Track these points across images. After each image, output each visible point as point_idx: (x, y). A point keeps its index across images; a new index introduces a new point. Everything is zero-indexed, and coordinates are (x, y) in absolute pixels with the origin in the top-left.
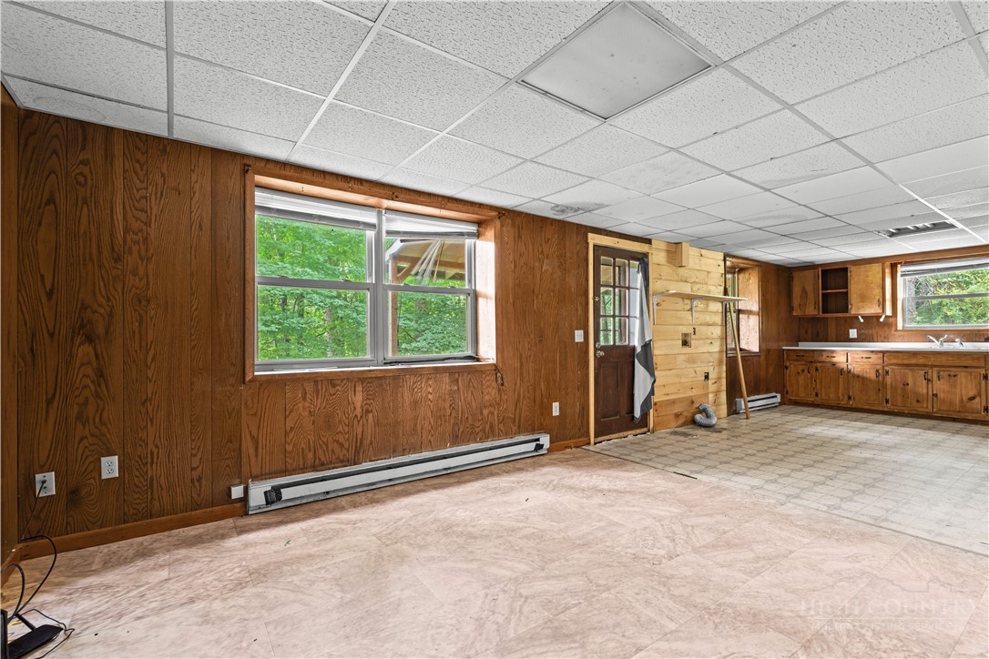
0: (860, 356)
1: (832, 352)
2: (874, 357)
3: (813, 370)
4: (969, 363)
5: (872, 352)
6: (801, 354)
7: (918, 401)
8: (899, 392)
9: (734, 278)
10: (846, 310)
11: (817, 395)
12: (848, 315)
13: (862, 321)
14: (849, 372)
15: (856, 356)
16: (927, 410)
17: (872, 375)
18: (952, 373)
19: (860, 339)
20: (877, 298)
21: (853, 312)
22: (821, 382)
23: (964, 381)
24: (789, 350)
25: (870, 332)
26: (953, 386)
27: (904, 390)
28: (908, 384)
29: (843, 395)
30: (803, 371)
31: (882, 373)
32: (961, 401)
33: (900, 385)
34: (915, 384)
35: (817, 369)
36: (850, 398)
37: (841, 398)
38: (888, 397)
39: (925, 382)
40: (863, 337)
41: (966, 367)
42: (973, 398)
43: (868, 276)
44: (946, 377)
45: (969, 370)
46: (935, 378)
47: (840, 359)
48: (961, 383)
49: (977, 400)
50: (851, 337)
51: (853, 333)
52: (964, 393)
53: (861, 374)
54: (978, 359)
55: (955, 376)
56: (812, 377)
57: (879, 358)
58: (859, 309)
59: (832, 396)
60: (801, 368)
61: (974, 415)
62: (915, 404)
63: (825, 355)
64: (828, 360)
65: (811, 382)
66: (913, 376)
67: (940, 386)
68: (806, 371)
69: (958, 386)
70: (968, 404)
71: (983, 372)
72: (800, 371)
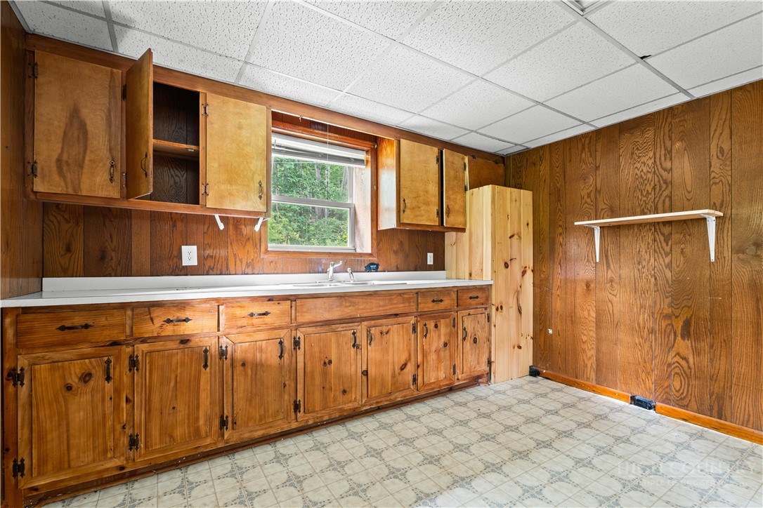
0: (246, 312)
1: (182, 305)
2: (273, 308)
3: (121, 370)
4: (400, 308)
5: (270, 299)
7: (344, 391)
8: (318, 381)
10: (194, 197)
11: (133, 442)
13: (221, 226)
14: (223, 354)
15: (239, 312)
16: (356, 405)
17: (270, 354)
18: (385, 329)
19: (205, 267)
20: (258, 178)
21: (207, 203)
22: (148, 401)
23: (396, 340)
24: (26, 310)
25: (223, 252)
26: (385, 351)
27: (325, 374)
28: (330, 362)
29: (209, 420)
30: (86, 377)
31: (288, 347)
32: (394, 376)
33: (319, 366)
34: (340, 360)
35: (133, 363)
36: (223, 423)
37: (203, 429)
38: (299, 396)
39: (352, 351)
40: (209, 263)
41: (397, 315)
42: (403, 367)
43: (240, 127)
44: (378, 336)
45: (400, 319)
46: (365, 341)
47: (201, 327)
48: (393, 343)
49: (408, 368)
50: (185, 263)
51: (190, 255)
52: (396, 359)
53: (249, 356)
54: (409, 300)
55: (387, 333)
56: (117, 391)
57: (283, 313)
58: (222, 197)
59: (179, 432)
60: (76, 369)
61: (404, 393)
62: (341, 398)
63: (159, 316)
64: (169, 330)
65: (117, 408)
66: (338, 343)
68: (99, 374)
69: (391, 350)
70: (400, 378)
71: (412, 322)
72: (74, 380)
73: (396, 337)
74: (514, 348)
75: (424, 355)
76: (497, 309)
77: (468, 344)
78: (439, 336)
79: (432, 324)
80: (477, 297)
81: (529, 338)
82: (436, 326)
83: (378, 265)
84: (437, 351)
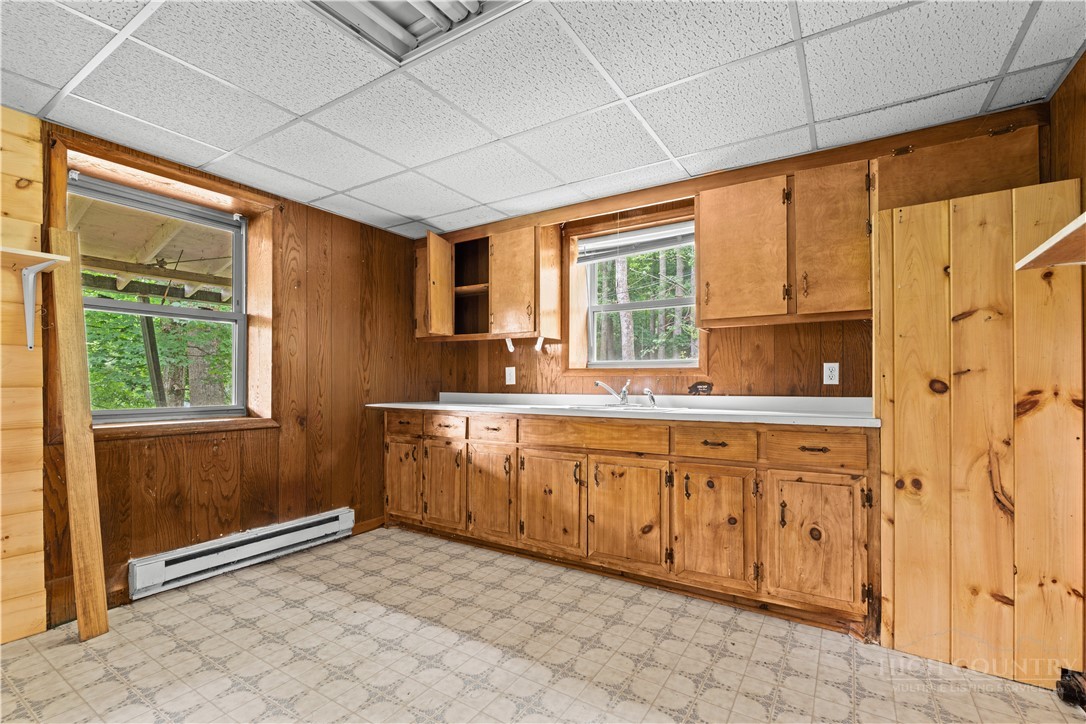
0: (486, 425)
2: (505, 424)
3: (420, 456)
4: (644, 445)
5: (502, 416)
6: (405, 419)
7: (565, 531)
8: (539, 507)
9: (238, 238)
11: (425, 507)
12: (489, 337)
13: (513, 349)
14: (469, 460)
15: (479, 425)
16: (579, 552)
17: (501, 469)
18: (618, 470)
19: (520, 386)
20: (527, 300)
21: (495, 331)
22: (431, 481)
23: (635, 489)
25: (533, 372)
26: (618, 498)
27: (545, 503)
28: (551, 492)
29: (460, 510)
30: (407, 455)
31: (515, 463)
32: (630, 536)
33: (540, 492)
34: (561, 492)
35: (426, 453)
36: (469, 517)
37: (457, 515)
38: (523, 518)
39: (576, 486)
40: (523, 382)
41: (640, 454)
42: (647, 530)
43: (515, 255)
44: (608, 476)
45: (644, 461)
46: (592, 480)
48: (631, 491)
49: (655, 533)
50: (506, 382)
51: (511, 375)
52: (635, 515)
53: (485, 465)
55: (621, 475)
56: (418, 470)
57: (511, 431)
58: (503, 324)
59: (444, 510)
60: (404, 449)
61: (651, 568)
63: (437, 422)
64: (440, 432)
65: (418, 480)
66: (559, 473)
67: (598, 497)
68: (411, 455)
69: (626, 500)
70: (641, 543)
71: (665, 468)
72: (403, 456)
73: (635, 484)
74: (975, 591)
75: (688, 525)
76: (900, 484)
77: (794, 536)
78: (718, 502)
79: (703, 480)
80: (824, 450)
81: (1060, 589)
82: (710, 484)
83: (710, 386)
84: (714, 527)
